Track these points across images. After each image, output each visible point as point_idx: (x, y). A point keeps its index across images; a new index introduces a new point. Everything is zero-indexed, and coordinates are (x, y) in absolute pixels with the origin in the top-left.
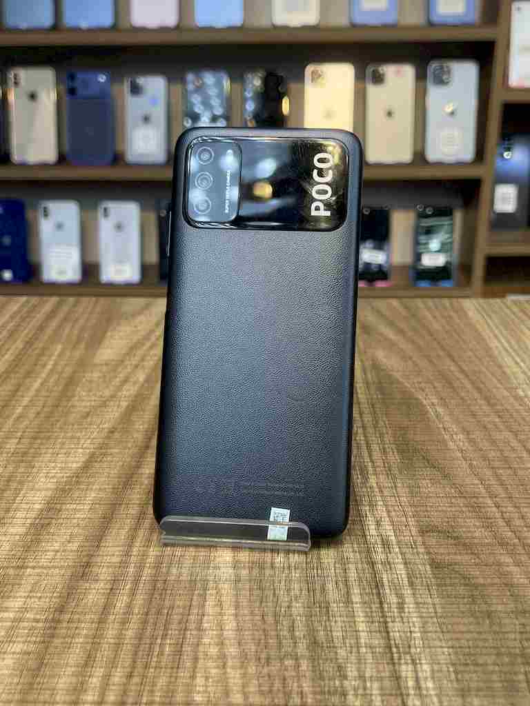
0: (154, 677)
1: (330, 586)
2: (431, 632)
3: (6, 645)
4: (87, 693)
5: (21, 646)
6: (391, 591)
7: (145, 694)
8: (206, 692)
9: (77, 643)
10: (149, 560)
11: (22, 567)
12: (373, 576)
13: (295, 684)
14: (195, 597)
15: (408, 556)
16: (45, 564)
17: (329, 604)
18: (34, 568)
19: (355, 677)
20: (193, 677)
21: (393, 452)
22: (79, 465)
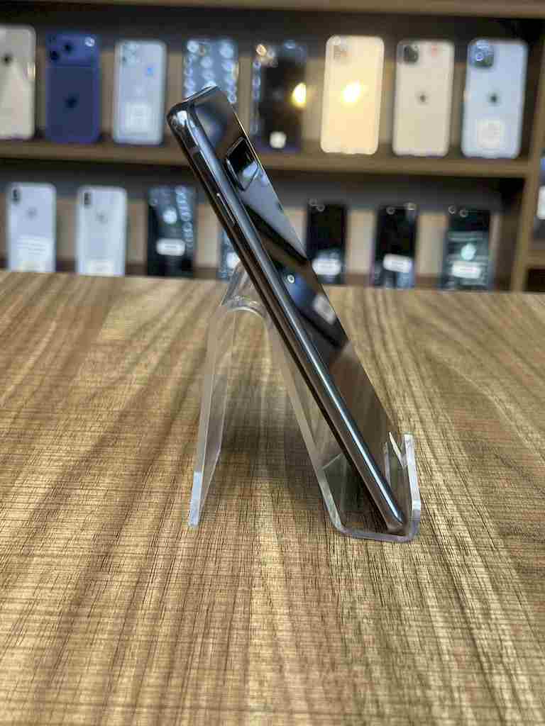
0: (198, 679)
1: (399, 588)
2: (525, 641)
3: (15, 639)
4: (118, 694)
5: (32, 640)
6: (472, 596)
7: (188, 697)
8: (262, 697)
9: (101, 639)
10: (180, 553)
11: (27, 556)
12: (450, 578)
13: (369, 692)
14: (239, 595)
15: (489, 559)
16: (56, 552)
17: (400, 606)
18: (42, 556)
19: (440, 687)
20: (245, 681)
21: (460, 450)
22: (88, 448)
